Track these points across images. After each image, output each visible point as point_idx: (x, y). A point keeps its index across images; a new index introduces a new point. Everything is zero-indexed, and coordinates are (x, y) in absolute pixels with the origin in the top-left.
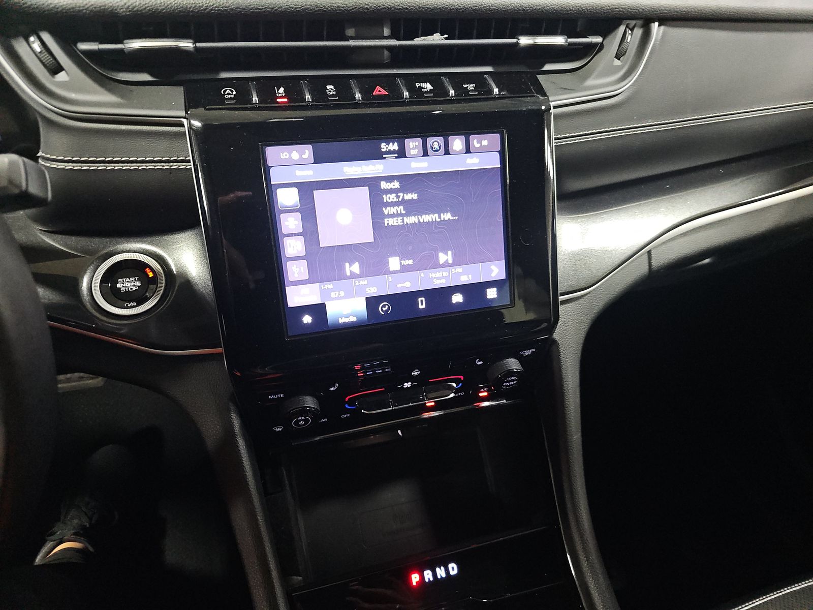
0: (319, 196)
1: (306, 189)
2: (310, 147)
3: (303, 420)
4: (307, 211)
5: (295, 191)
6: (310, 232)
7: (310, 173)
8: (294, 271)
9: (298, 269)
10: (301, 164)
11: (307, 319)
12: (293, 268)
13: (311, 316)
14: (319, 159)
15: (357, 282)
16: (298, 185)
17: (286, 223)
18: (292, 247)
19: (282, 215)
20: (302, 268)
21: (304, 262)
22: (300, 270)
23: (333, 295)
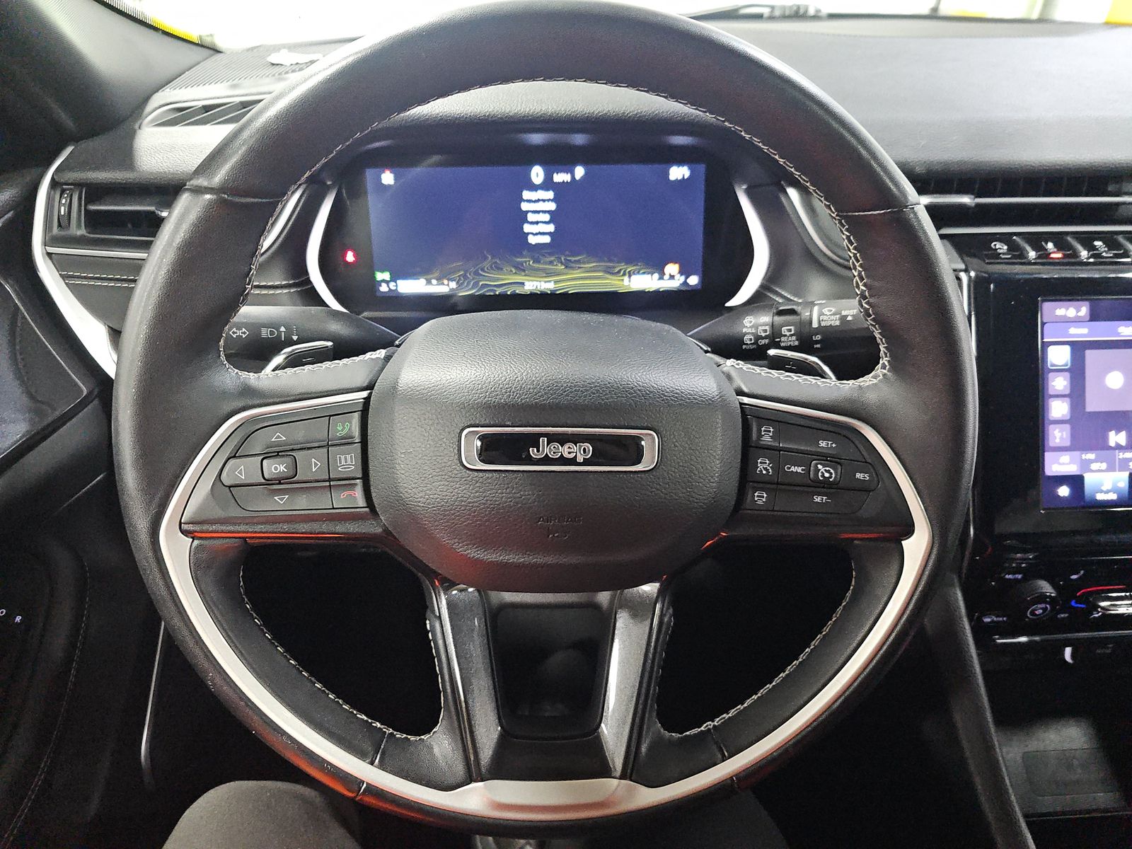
0: (1090, 354)
1: (1079, 348)
2: (1087, 303)
3: (1041, 609)
4: (1077, 371)
5: (1067, 349)
6: (1077, 394)
7: (1085, 331)
8: (1057, 435)
9: (1060, 434)
10: (1076, 321)
11: (1064, 491)
12: (1055, 432)
13: (1069, 487)
14: (1094, 316)
15: (1122, 455)
16: (1073, 344)
17: (1053, 384)
18: (1058, 409)
19: (1051, 375)
20: (1064, 433)
21: (1068, 427)
22: (1062, 435)
23: (1094, 466)
